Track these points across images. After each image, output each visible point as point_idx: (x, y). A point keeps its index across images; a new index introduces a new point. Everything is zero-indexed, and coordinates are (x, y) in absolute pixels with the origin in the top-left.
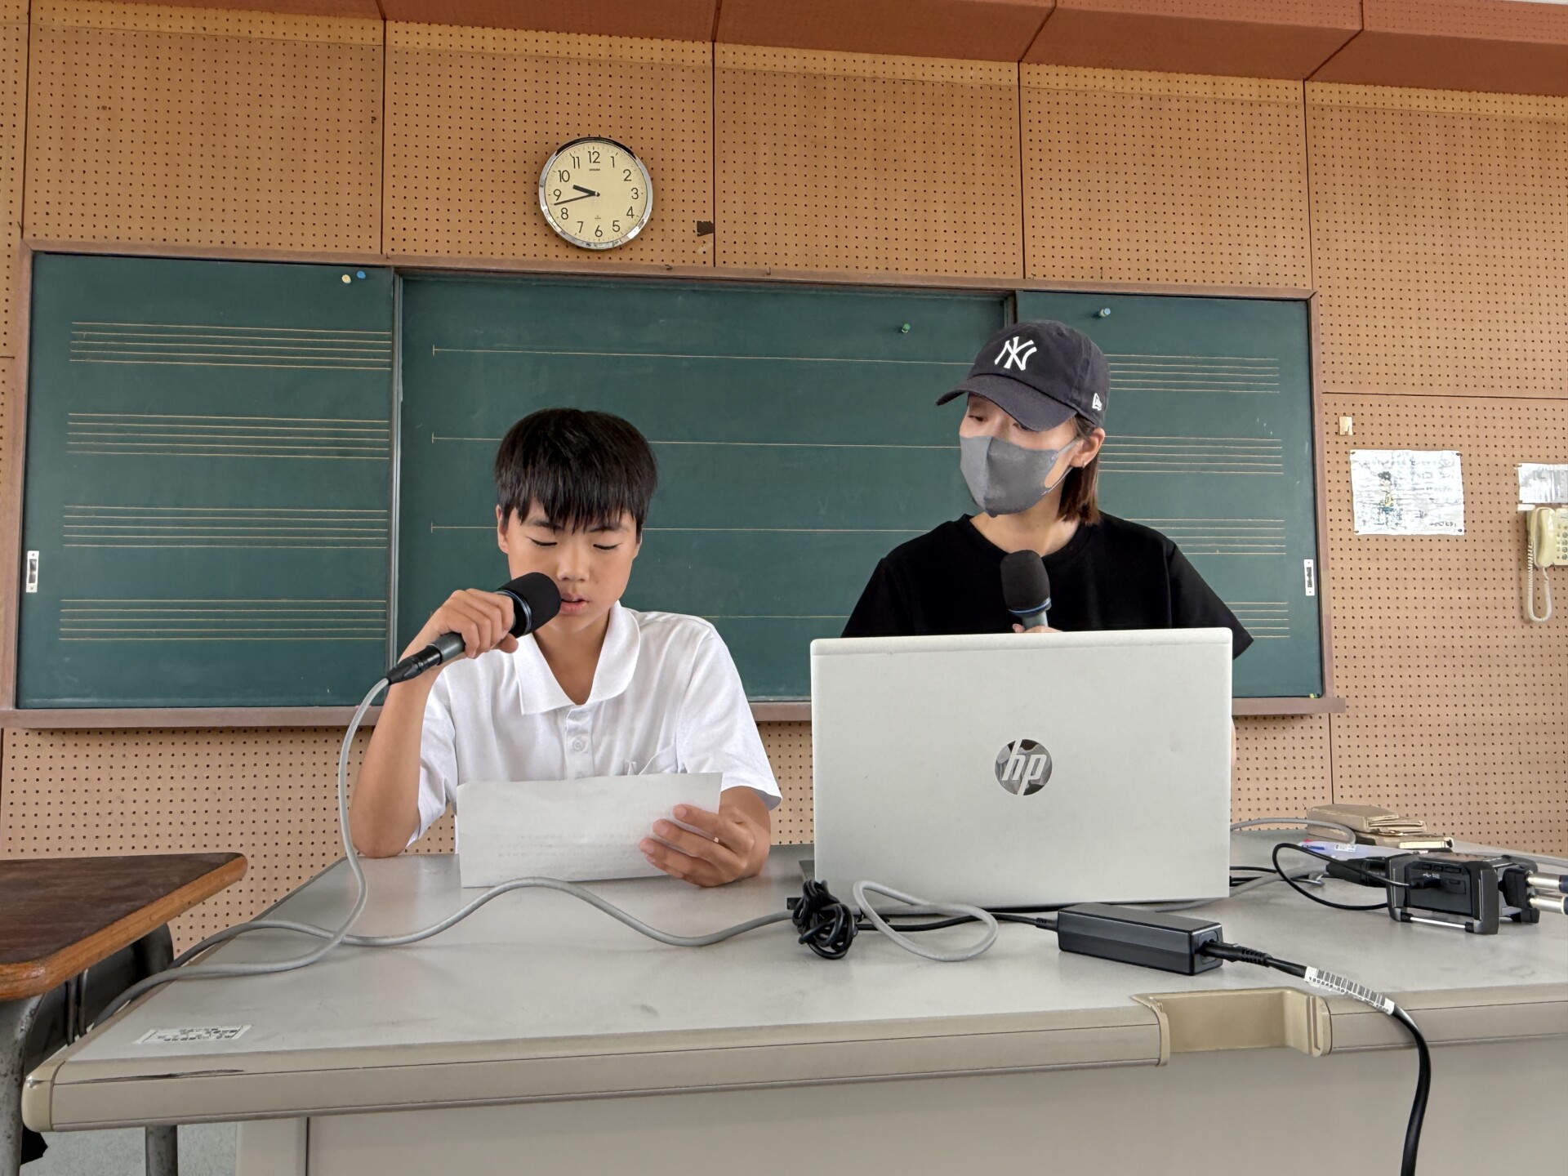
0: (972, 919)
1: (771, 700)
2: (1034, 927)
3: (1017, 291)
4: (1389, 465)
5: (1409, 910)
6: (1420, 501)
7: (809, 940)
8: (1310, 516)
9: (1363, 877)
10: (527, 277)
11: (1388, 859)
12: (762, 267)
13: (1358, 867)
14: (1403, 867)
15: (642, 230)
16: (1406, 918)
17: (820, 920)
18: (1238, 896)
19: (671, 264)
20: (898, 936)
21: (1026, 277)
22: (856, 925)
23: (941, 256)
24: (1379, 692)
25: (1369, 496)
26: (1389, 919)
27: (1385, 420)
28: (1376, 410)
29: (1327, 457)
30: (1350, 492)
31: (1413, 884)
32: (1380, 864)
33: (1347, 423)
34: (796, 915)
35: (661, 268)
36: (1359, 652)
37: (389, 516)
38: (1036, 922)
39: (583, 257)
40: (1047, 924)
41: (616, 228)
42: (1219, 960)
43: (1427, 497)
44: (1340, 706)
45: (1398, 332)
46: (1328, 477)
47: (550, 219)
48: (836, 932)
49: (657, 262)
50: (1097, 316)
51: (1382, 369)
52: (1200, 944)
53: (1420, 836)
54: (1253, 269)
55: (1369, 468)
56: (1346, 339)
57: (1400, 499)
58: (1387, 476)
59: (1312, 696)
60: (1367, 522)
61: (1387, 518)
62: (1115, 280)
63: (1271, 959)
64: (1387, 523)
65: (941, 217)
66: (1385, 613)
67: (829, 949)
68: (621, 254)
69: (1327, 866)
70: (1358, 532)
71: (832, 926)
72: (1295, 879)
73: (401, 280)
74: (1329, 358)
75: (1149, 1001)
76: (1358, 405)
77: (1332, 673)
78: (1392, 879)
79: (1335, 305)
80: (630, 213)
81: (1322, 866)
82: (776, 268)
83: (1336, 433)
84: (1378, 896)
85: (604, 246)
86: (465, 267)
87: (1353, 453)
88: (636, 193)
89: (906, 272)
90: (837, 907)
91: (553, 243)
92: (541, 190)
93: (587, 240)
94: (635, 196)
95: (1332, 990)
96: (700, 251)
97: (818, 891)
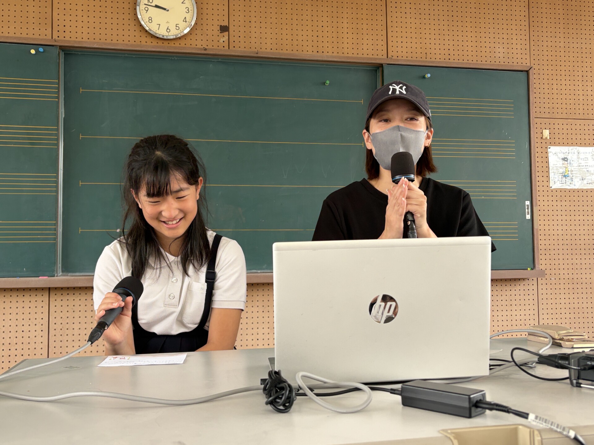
0: (357, 389)
1: (259, 272)
2: (389, 393)
3: (384, 65)
4: (567, 154)
5: (580, 381)
6: (582, 172)
7: (271, 403)
8: (528, 179)
9: (557, 364)
10: (130, 53)
11: (570, 354)
12: (253, 49)
13: (554, 359)
14: (577, 359)
15: (191, 29)
16: (578, 385)
17: (277, 392)
18: (493, 375)
19: (206, 47)
20: (318, 399)
21: (388, 57)
22: (296, 394)
23: (346, 46)
24: (562, 267)
25: (557, 170)
26: (570, 386)
27: (565, 131)
28: (561, 127)
29: (537, 150)
30: (548, 167)
31: (582, 368)
32: (565, 357)
33: (546, 133)
34: (265, 389)
35: (201, 49)
36: (552, 247)
37: (57, 177)
38: (390, 391)
39: (160, 43)
40: (396, 392)
41: (177, 28)
42: (484, 410)
43: (585, 170)
44: (542, 274)
45: (572, 87)
46: (537, 160)
47: (143, 23)
48: (285, 398)
49: (199, 46)
50: (424, 77)
51: (564, 106)
52: (475, 401)
53: (584, 341)
54: (501, 55)
55: (557, 155)
56: (546, 91)
57: (572, 171)
58: (566, 160)
59: (529, 269)
60: (556, 182)
61: (566, 181)
62: (433, 60)
63: (510, 409)
64: (566, 183)
65: (345, 26)
66: (565, 228)
67: (281, 408)
68: (180, 41)
69: (538, 358)
70: (551, 187)
71: (283, 395)
72: (521, 365)
73: (63, 53)
74: (538, 100)
75: (448, 433)
76: (552, 124)
77: (538, 258)
78: (572, 366)
79: (541, 74)
80: (185, 20)
81: (536, 359)
82: (261, 50)
83: (541, 138)
84: (565, 373)
85: (172, 37)
86: (97, 47)
87: (550, 148)
88: (188, 10)
89: (328, 54)
90: (285, 385)
91: (144, 35)
92: (138, 8)
93: (162, 34)
94: (187, 11)
95: (543, 425)
96: (221, 41)
97: (276, 376)
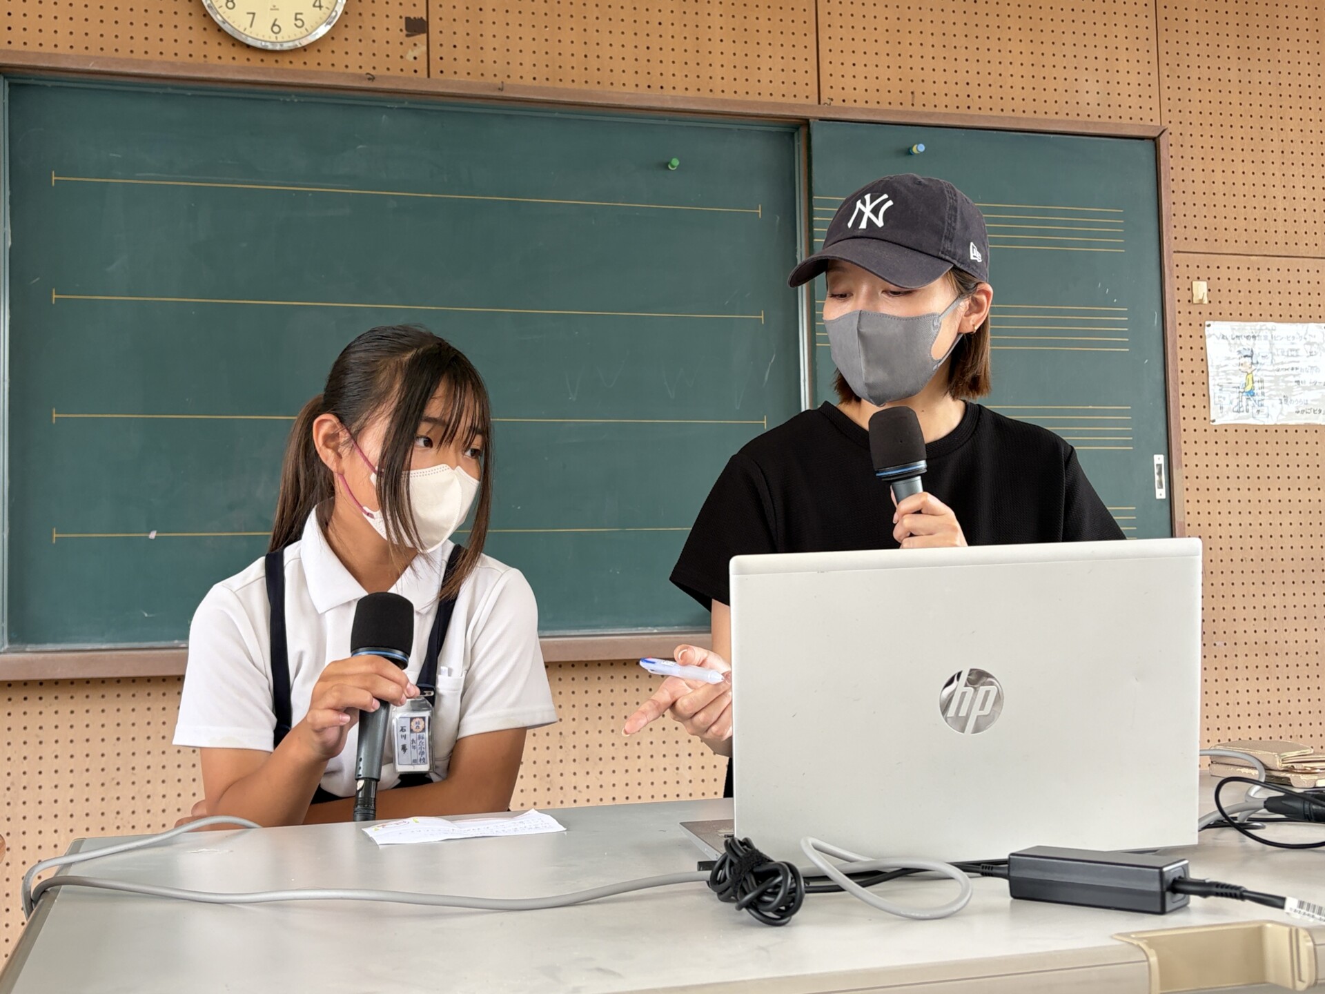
3: (810, 120)
4: (1249, 340)
6: (1284, 384)
8: (1160, 402)
10: (181, 84)
12: (490, 79)
15: (334, 26)
19: (373, 72)
21: (822, 102)
23: (717, 72)
24: (1240, 614)
25: (1227, 378)
27: (1244, 285)
28: (1234, 274)
29: (1180, 330)
30: (1205, 372)
33: (1201, 289)
35: (360, 77)
36: (1216, 567)
38: (981, 870)
39: (255, 59)
40: (995, 871)
41: (299, 23)
42: (1188, 897)
43: (1292, 379)
45: (1258, 179)
46: (1180, 354)
47: (210, 8)
49: (353, 69)
50: (909, 152)
51: (1241, 224)
52: (1171, 880)
54: (1092, 98)
55: (1226, 344)
56: (1200, 187)
57: (1262, 381)
58: (1247, 354)
60: (1225, 409)
61: (1247, 404)
62: (930, 108)
63: (1246, 891)
64: (1247, 410)
66: (1247, 519)
67: (773, 915)
68: (307, 57)
70: (1214, 421)
71: (777, 886)
73: (7, 83)
74: (1180, 210)
75: (1133, 939)
76: (1214, 268)
79: (1187, 145)
80: (317, 4)
82: (509, 82)
83: (1189, 301)
85: (283, 46)
86: (95, 68)
87: (1209, 326)
89: (673, 93)
91: (214, 40)
93: (260, 37)
95: (1313, 921)
96: (409, 56)
